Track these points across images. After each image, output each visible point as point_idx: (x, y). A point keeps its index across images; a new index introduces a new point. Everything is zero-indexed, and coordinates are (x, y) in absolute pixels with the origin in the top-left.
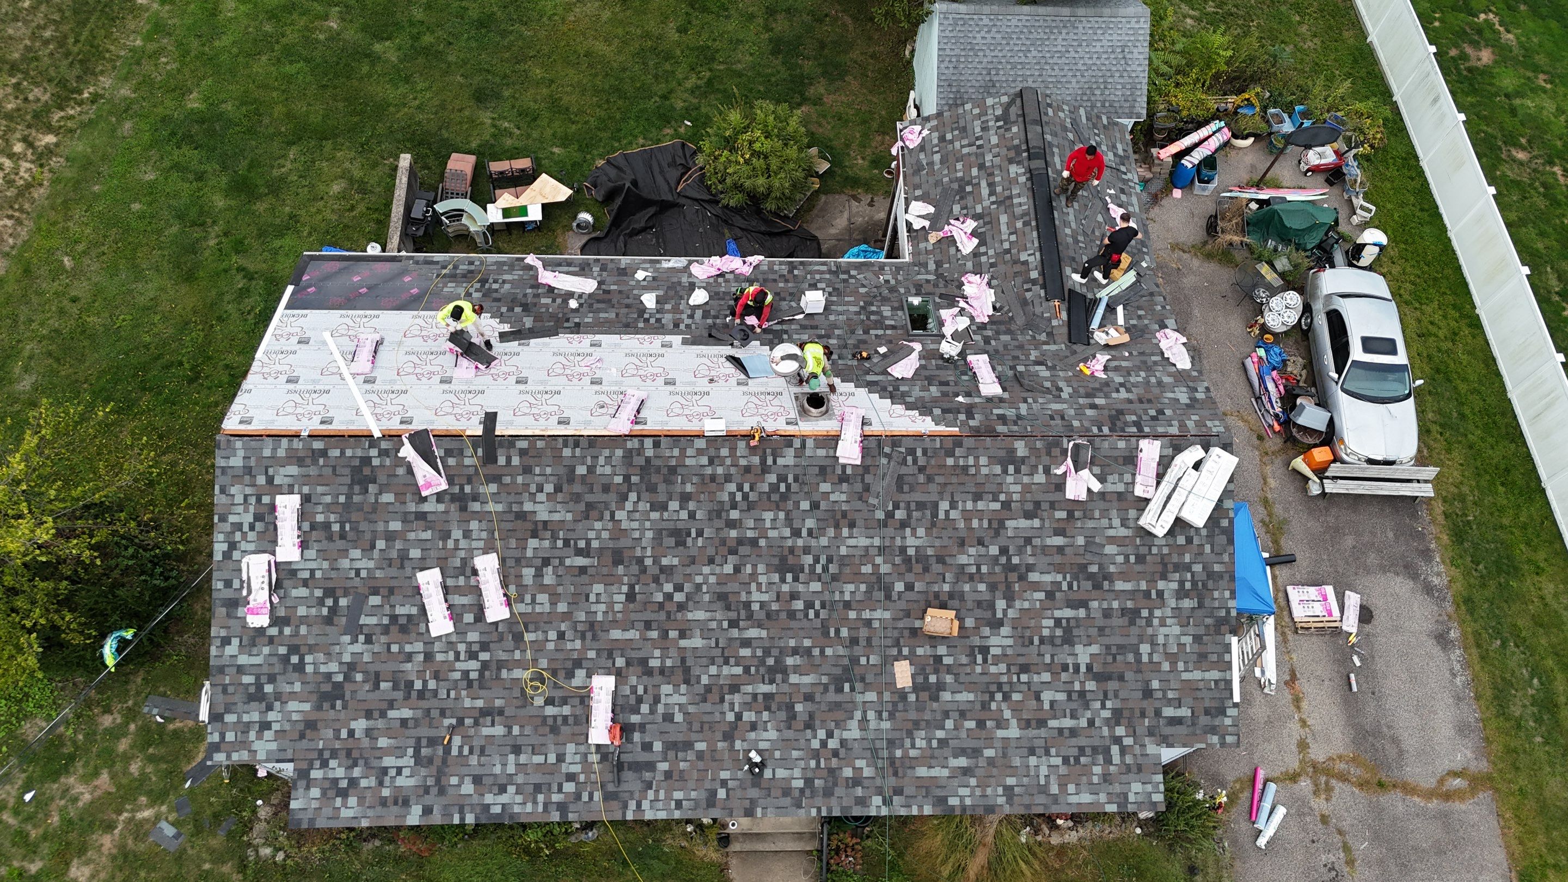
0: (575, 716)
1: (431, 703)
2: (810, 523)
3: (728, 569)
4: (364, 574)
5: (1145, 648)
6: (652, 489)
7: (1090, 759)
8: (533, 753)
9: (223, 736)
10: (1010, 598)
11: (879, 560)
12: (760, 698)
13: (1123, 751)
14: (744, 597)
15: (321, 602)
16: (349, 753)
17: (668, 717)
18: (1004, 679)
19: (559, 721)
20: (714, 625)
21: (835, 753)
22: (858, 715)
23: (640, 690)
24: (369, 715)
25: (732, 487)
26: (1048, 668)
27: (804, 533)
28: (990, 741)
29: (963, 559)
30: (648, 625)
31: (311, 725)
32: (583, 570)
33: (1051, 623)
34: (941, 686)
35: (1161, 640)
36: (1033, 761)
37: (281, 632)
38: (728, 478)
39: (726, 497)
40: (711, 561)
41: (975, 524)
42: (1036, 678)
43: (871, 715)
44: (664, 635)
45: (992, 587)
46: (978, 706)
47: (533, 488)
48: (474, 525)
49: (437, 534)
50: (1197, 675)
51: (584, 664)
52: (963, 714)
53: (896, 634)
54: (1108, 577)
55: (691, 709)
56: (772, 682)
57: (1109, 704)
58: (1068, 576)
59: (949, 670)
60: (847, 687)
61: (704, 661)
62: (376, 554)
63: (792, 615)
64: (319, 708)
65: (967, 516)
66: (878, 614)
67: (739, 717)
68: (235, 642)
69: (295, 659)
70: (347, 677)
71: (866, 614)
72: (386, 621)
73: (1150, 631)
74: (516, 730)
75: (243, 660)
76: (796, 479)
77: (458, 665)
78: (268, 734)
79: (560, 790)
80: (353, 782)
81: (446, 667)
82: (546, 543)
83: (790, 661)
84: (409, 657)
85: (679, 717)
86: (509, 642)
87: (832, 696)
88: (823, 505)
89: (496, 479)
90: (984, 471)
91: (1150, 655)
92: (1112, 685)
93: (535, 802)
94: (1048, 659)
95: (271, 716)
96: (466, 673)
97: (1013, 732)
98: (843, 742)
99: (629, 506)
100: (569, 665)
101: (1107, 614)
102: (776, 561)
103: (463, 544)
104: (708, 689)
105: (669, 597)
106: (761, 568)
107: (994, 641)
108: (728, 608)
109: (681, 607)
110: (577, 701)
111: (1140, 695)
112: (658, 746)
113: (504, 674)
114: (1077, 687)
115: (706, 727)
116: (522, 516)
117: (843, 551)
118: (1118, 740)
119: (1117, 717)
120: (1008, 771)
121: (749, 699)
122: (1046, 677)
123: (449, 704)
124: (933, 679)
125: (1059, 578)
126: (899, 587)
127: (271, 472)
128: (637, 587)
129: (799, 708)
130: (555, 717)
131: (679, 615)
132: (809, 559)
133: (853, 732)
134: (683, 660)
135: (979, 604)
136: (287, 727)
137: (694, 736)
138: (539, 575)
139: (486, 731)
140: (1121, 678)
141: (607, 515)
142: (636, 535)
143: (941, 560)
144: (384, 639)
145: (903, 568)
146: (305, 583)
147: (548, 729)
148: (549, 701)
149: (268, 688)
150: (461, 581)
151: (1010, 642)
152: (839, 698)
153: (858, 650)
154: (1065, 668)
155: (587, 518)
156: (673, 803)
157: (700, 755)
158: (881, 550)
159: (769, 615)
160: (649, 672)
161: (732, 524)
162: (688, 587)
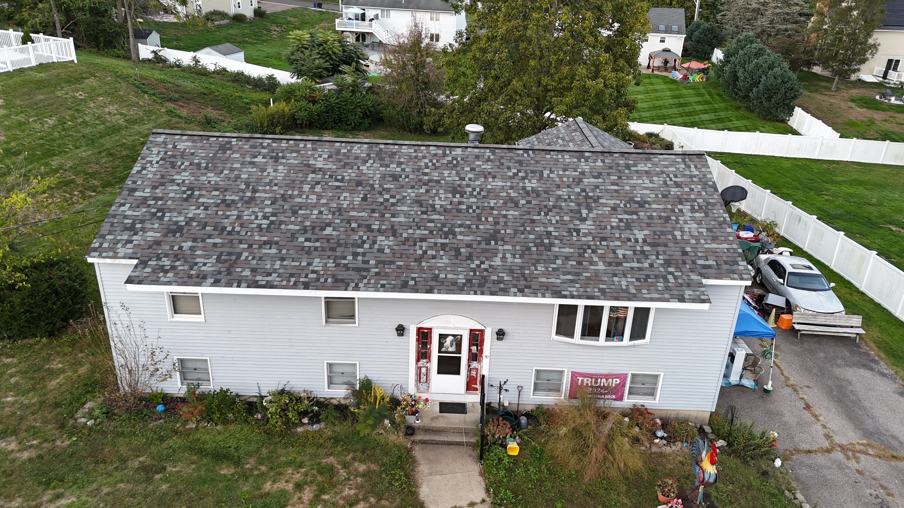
0: (323, 247)
1: (236, 237)
2: (469, 176)
3: (423, 191)
4: (212, 183)
5: (678, 234)
6: (382, 159)
7: (654, 280)
8: (293, 261)
9: (101, 244)
10: (590, 209)
11: (510, 191)
12: (439, 245)
13: (676, 278)
14: (431, 202)
15: (184, 192)
16: (176, 256)
17: (381, 250)
18: (592, 243)
19: (312, 249)
20: (413, 213)
21: (486, 270)
22: (500, 255)
23: (365, 238)
24: (194, 240)
25: (427, 161)
26: (619, 239)
27: (467, 179)
28: (586, 270)
29: (560, 193)
30: (373, 211)
31: (158, 243)
32: (338, 187)
33: (617, 220)
34: (551, 245)
35: (686, 229)
36: (616, 279)
37: (156, 203)
38: (424, 157)
39: (423, 164)
40: (413, 187)
41: (565, 179)
42: (611, 243)
43: (508, 256)
44: (383, 215)
45: (579, 205)
46: (577, 255)
47: (316, 156)
48: (281, 168)
49: (259, 170)
50: (714, 246)
51: (332, 225)
52: (567, 258)
53: (522, 221)
54: (649, 203)
55: (395, 247)
56: (445, 238)
57: (661, 257)
58: (623, 202)
59: (556, 238)
60: (493, 243)
61: (405, 227)
62: (222, 175)
63: (459, 211)
64: (165, 236)
65: (561, 177)
66: (511, 212)
67: (425, 252)
68: (128, 205)
69: (159, 214)
70: (187, 224)
71: (504, 212)
72: (219, 201)
73: (679, 226)
74: (284, 251)
75: (129, 213)
76: (462, 159)
77: (256, 221)
78: (129, 246)
79: (306, 276)
80: (173, 268)
81: (249, 221)
82: (320, 176)
83: (457, 230)
84: (228, 217)
85: (387, 251)
86: (289, 213)
87: (483, 246)
88: (477, 169)
89: (298, 152)
90: (567, 160)
91: (682, 236)
92: (660, 249)
93: (289, 281)
94: (617, 235)
95: (135, 238)
96: (259, 226)
97: (601, 266)
98: (490, 266)
99: (368, 165)
100: (323, 225)
101: (651, 217)
102: (451, 189)
103: (272, 174)
104: (407, 239)
105: (387, 200)
106: (441, 191)
107: (582, 226)
108: (421, 206)
109: (393, 204)
110: (325, 241)
111: (680, 253)
112: (372, 262)
113: (283, 226)
114: (638, 248)
115: (404, 256)
116: (308, 165)
117: (489, 187)
118: (671, 273)
119: (667, 263)
120: (600, 282)
121: (432, 245)
122: (618, 243)
123: (246, 237)
124: (546, 241)
125: (618, 202)
126: (523, 202)
127: (176, 144)
128: (368, 196)
129: (463, 250)
130: (310, 247)
131: (392, 208)
132: (470, 189)
133: (497, 262)
134: (393, 226)
135: (572, 211)
136: (142, 243)
137: (396, 259)
138: (313, 187)
139: (264, 251)
140: (666, 245)
141: (356, 167)
142: (371, 175)
143: (546, 192)
144: (215, 209)
145: (525, 195)
146: (178, 185)
147: (304, 252)
148: (307, 240)
149: (138, 226)
150: (268, 188)
151: (593, 227)
152: (488, 247)
153: (498, 227)
154: (629, 240)
155: (344, 168)
156: (379, 286)
157: (399, 267)
158: (511, 188)
159: (445, 210)
160: (372, 231)
161: (426, 174)
162: (397, 197)
